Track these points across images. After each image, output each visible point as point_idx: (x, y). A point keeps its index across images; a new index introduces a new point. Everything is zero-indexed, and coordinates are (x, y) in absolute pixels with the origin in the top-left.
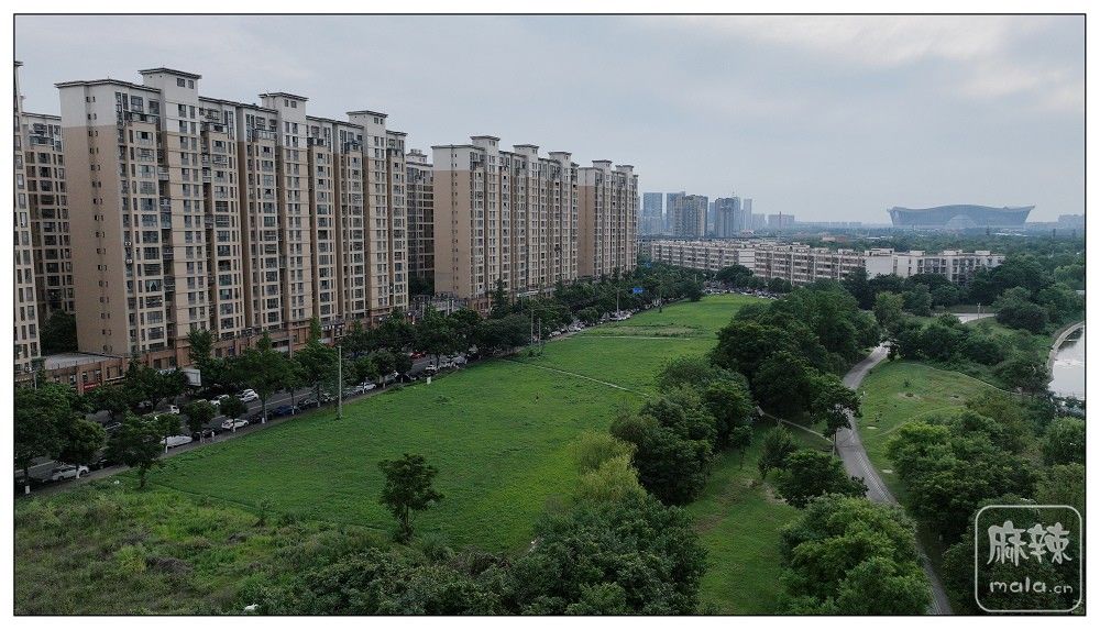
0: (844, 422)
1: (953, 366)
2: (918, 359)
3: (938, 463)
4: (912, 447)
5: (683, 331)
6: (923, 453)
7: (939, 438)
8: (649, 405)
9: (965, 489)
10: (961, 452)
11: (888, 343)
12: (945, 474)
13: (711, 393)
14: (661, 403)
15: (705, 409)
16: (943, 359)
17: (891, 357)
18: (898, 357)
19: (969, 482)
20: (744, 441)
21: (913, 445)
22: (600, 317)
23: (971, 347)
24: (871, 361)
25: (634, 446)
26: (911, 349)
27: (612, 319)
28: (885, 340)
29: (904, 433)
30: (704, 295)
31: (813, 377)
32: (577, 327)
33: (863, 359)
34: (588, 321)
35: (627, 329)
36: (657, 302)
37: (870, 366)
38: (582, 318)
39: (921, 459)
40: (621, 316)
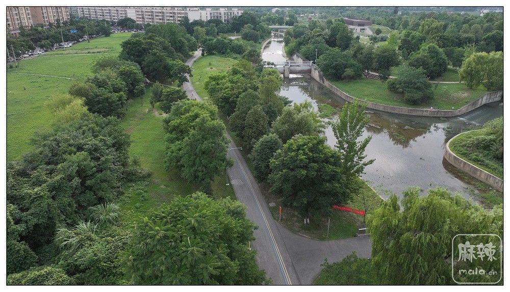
0: (186, 80)
1: (227, 56)
2: (214, 54)
3: (224, 87)
4: (214, 83)
5: (104, 50)
6: (218, 84)
7: (224, 77)
8: (89, 79)
9: (234, 94)
10: (232, 82)
11: (201, 48)
12: (227, 90)
13: (121, 71)
14: (95, 78)
15: (119, 79)
16: (223, 53)
17: (203, 55)
18: (205, 54)
19: (236, 91)
20: (142, 93)
21: (214, 82)
22: (53, 46)
23: (233, 47)
24: (195, 57)
25: (84, 98)
26: (210, 50)
27: (60, 47)
28: (200, 47)
29: (210, 78)
30: (111, 33)
31: (170, 62)
32: (38, 51)
33: (191, 57)
34: (46, 48)
35: (71, 51)
36: (86, 37)
37: (194, 59)
38: (42, 47)
39: (217, 86)
40: (66, 45)
